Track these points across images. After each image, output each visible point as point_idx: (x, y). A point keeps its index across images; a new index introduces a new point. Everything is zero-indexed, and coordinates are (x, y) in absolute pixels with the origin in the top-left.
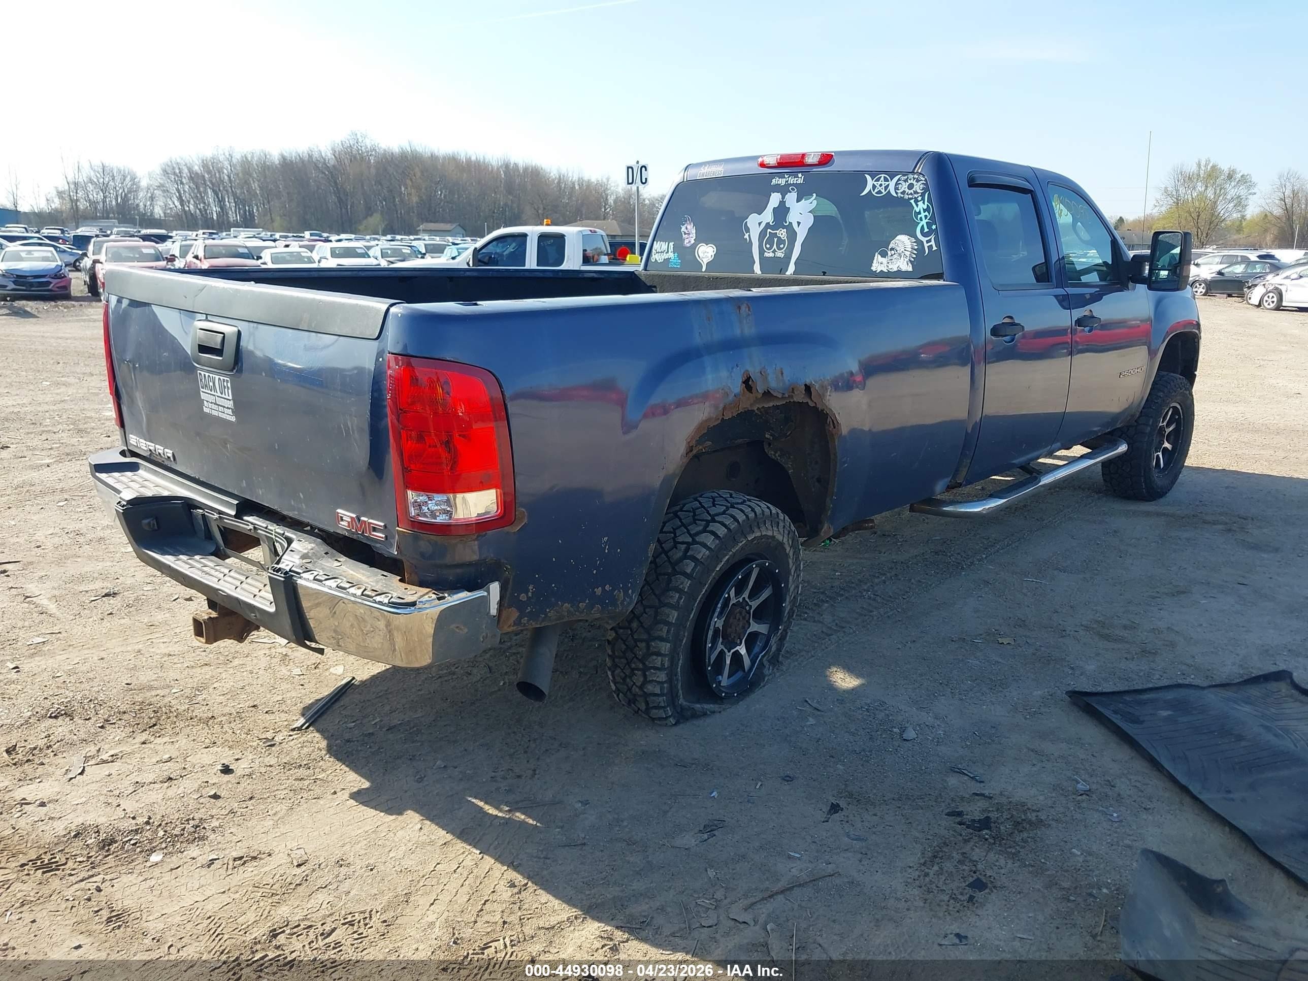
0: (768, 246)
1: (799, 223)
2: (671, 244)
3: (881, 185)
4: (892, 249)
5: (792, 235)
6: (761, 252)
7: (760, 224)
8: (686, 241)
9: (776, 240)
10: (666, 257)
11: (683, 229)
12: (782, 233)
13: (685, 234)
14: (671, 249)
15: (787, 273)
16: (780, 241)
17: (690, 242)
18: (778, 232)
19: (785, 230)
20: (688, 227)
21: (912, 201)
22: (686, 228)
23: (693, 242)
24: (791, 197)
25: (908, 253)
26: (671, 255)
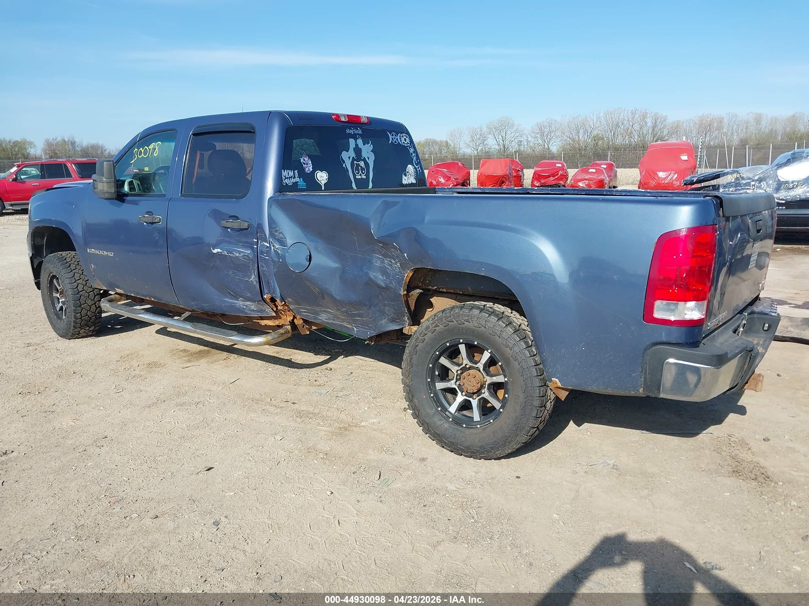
0: (357, 172)
1: (368, 158)
2: (296, 171)
3: (395, 138)
4: (408, 172)
5: (367, 164)
6: (354, 176)
7: (349, 158)
8: (307, 169)
9: (360, 168)
10: (294, 181)
11: (302, 161)
12: (362, 164)
13: (304, 164)
14: (297, 175)
15: (369, 188)
16: (362, 169)
17: (309, 170)
18: (360, 163)
19: (363, 162)
20: (306, 159)
21: (408, 147)
22: (304, 160)
23: (311, 169)
24: (360, 142)
25: (413, 174)
26: (297, 179)
